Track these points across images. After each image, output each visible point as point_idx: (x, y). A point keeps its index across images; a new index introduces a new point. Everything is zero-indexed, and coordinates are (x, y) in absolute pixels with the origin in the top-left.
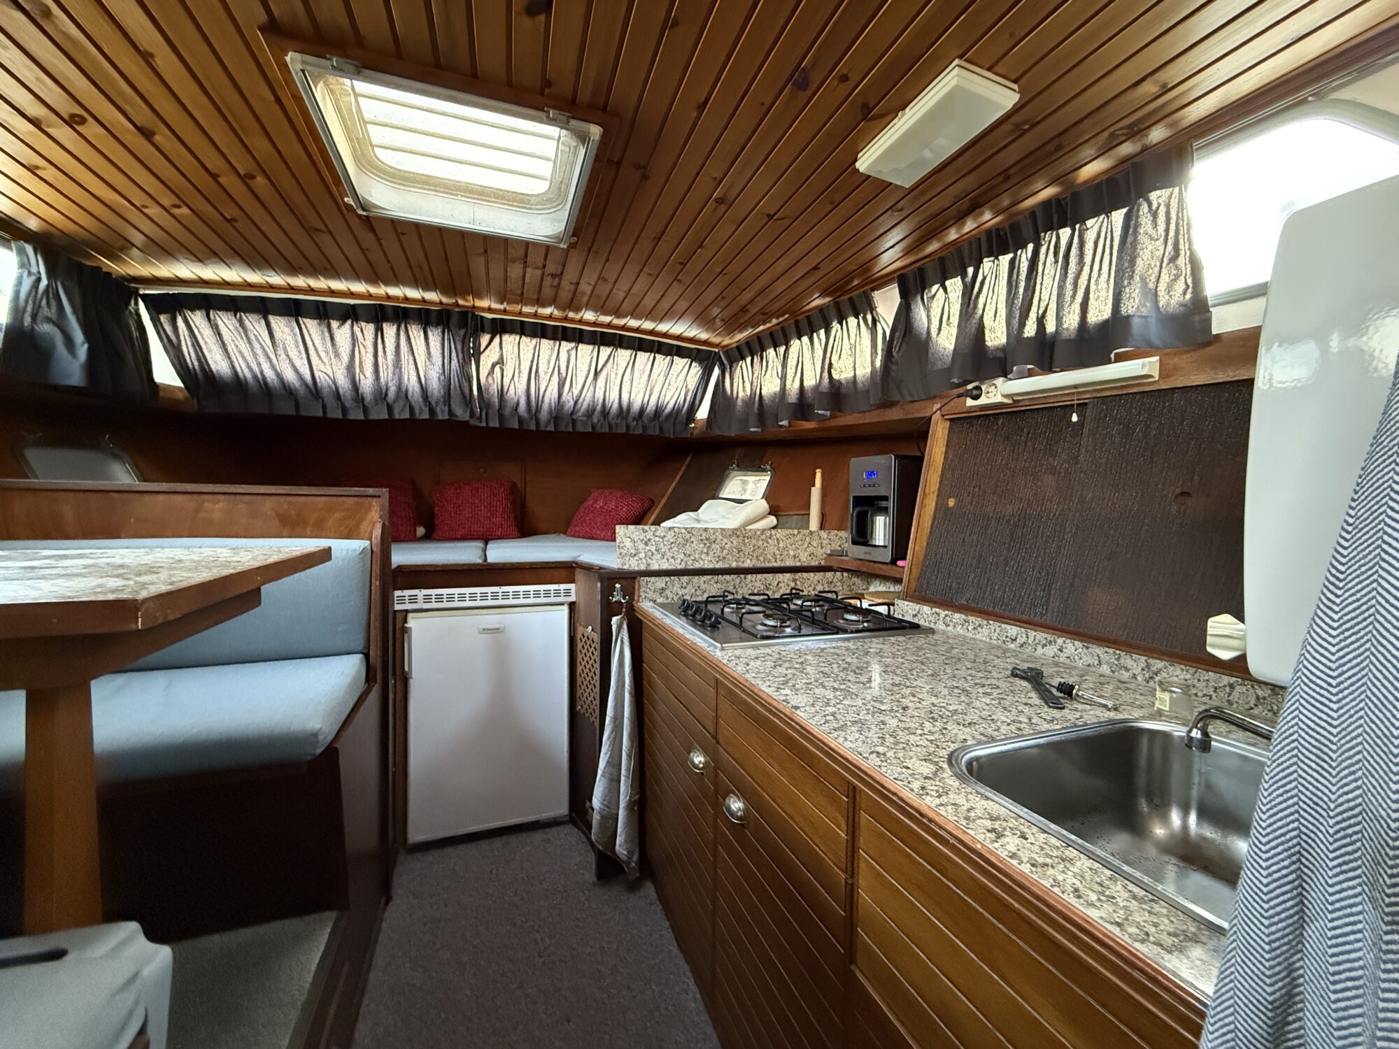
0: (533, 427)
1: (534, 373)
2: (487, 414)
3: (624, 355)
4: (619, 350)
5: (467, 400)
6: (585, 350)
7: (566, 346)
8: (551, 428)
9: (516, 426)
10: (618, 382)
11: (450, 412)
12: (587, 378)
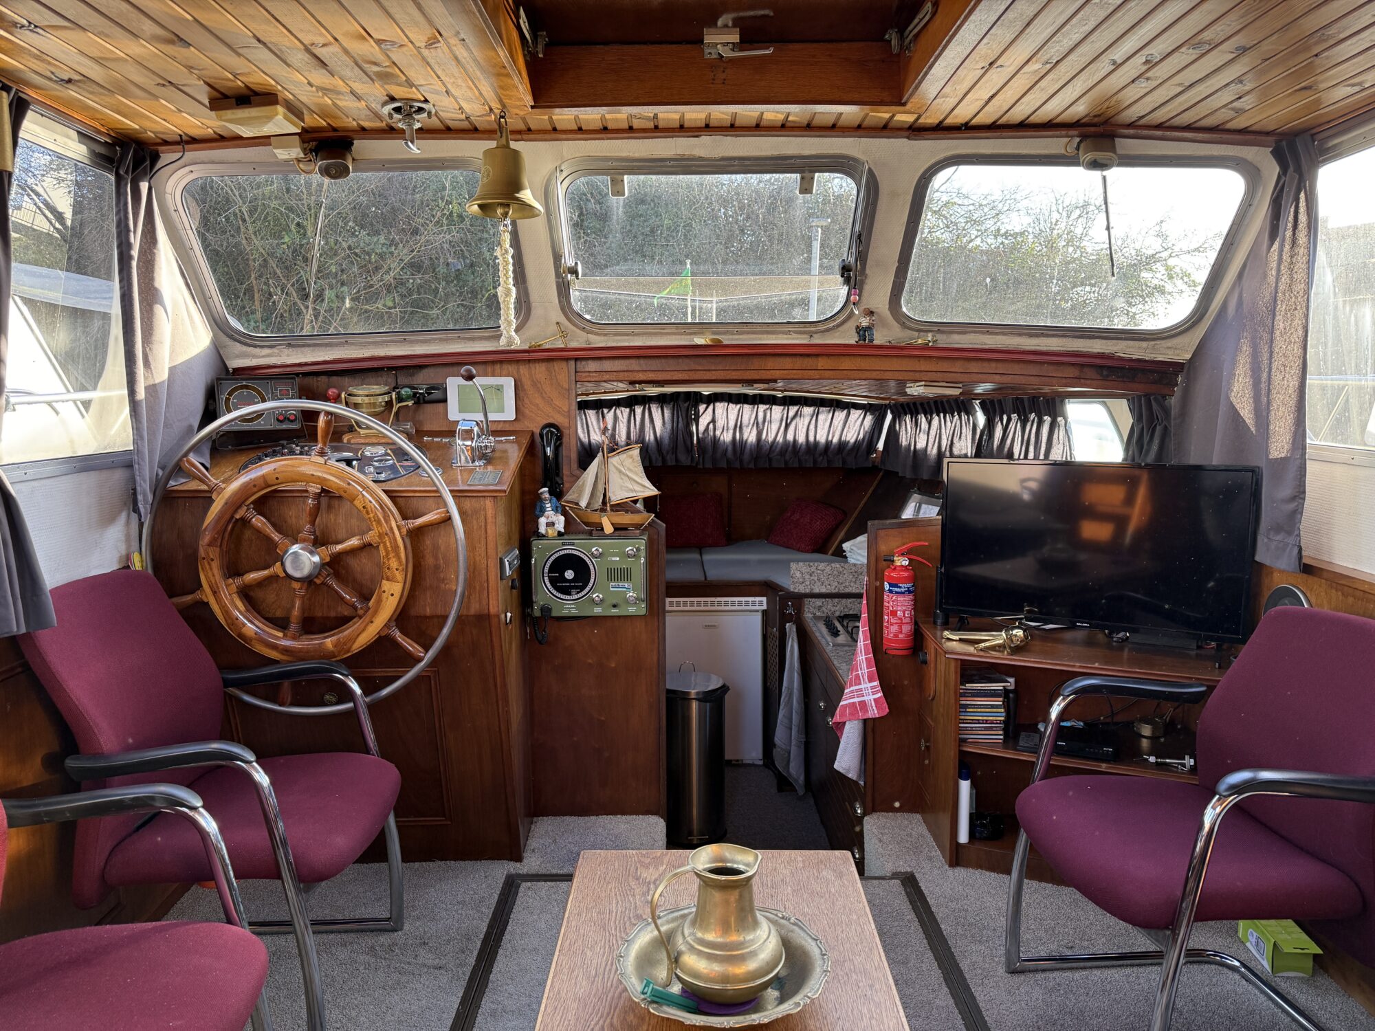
0: (737, 465)
1: (739, 427)
2: (703, 458)
3: (808, 410)
4: (805, 408)
5: (689, 448)
6: (777, 411)
7: (762, 407)
8: (752, 466)
9: (725, 466)
10: (805, 430)
11: (677, 460)
12: (779, 428)
